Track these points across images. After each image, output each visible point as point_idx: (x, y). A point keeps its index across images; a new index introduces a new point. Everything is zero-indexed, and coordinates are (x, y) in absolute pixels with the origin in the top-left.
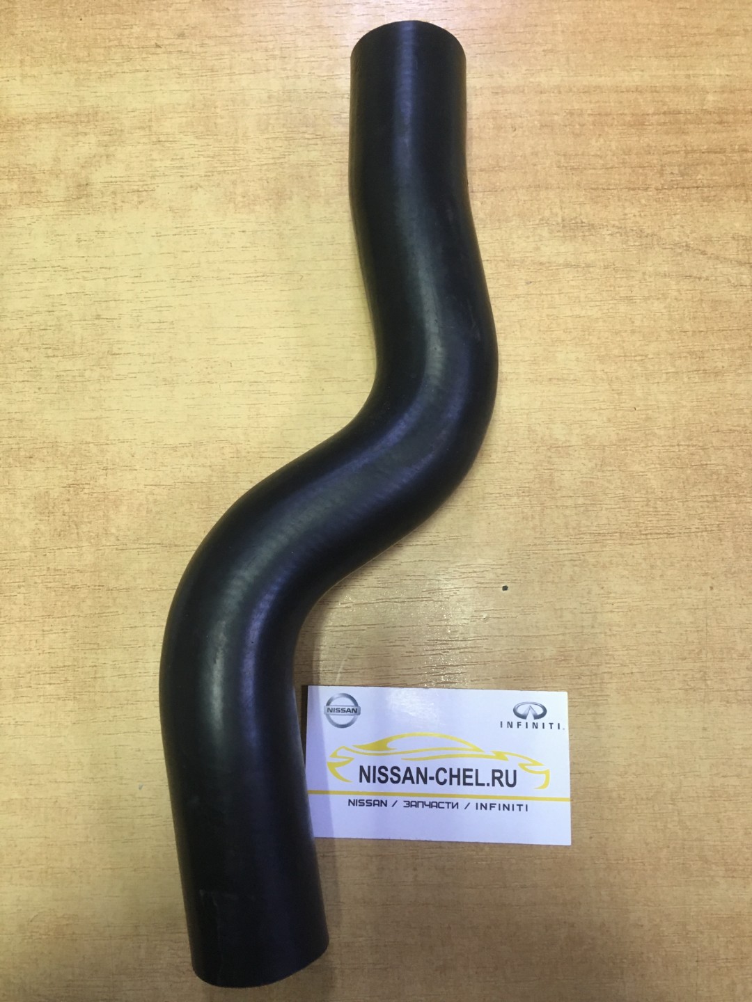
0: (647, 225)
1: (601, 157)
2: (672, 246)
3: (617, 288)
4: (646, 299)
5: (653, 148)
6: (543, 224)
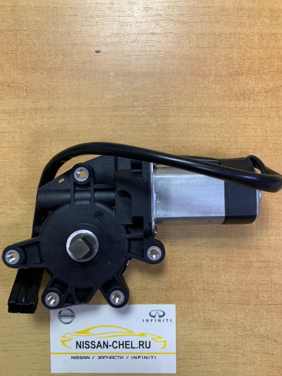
0: (248, 324)
1: (226, 286)
2: (259, 337)
3: (230, 358)
4: (244, 364)
5: (255, 282)
6: (193, 321)
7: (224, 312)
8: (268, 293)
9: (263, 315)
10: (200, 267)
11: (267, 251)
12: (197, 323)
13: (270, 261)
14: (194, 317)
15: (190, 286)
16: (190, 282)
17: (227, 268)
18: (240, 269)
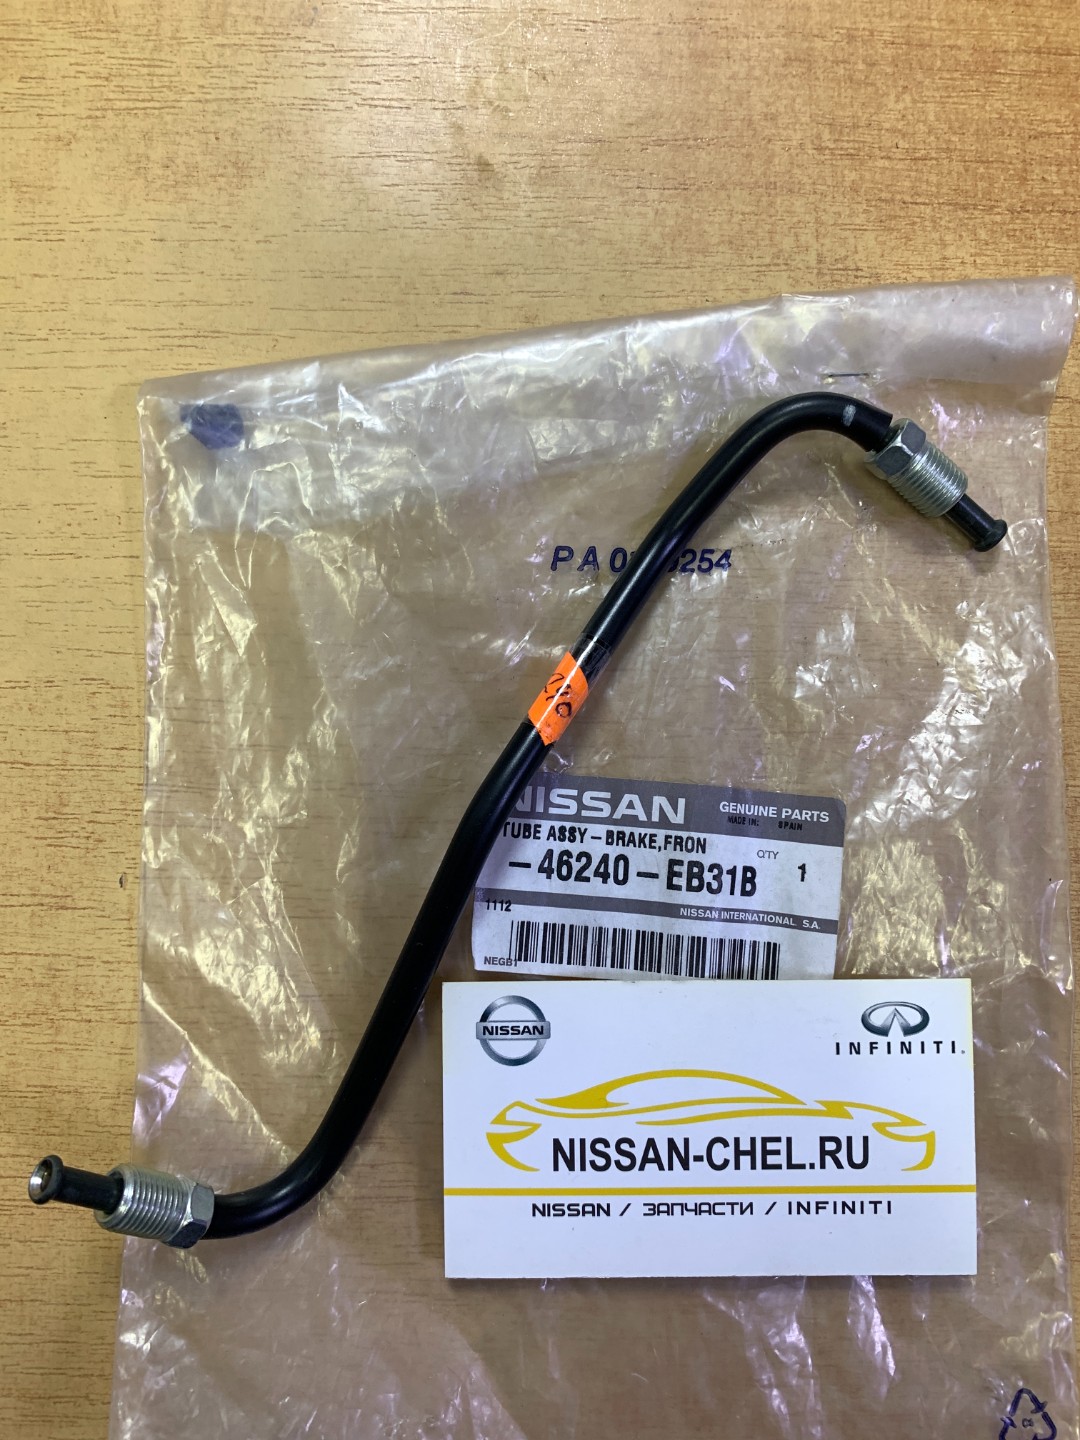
7: (895, 233)
8: (1065, 169)
9: (1046, 251)
10: (806, 65)
11: (1055, 13)
12: (792, 274)
13: (1069, 49)
14: (781, 251)
15: (767, 132)
16: (766, 120)
17: (907, 71)
18: (957, 75)
